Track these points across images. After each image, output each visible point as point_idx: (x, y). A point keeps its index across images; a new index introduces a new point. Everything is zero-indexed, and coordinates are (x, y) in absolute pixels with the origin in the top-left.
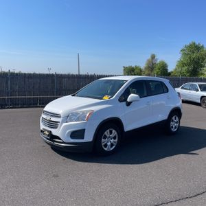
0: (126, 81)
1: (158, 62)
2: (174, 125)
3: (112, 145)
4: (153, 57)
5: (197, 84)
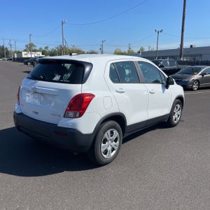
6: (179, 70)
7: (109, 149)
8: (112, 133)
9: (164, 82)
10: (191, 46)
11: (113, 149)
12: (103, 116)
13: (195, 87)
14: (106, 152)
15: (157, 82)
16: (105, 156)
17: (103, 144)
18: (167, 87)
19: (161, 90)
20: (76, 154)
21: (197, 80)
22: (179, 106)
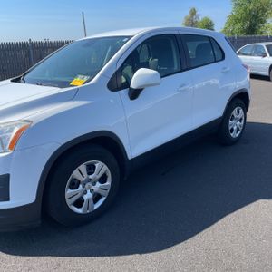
0: (129, 37)
1: (200, 19)
2: (235, 125)
3: (97, 197)
4: (193, 12)
5: (264, 44)
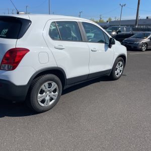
6: (133, 34)
7: (48, 98)
8: (50, 85)
9: (108, 42)
10: (147, 18)
11: (51, 99)
12: (37, 70)
13: (144, 48)
14: (43, 101)
15: (101, 42)
16: (42, 105)
17: (39, 95)
18: (110, 47)
19: (104, 49)
20: (14, 102)
21: (146, 43)
22: (121, 63)
